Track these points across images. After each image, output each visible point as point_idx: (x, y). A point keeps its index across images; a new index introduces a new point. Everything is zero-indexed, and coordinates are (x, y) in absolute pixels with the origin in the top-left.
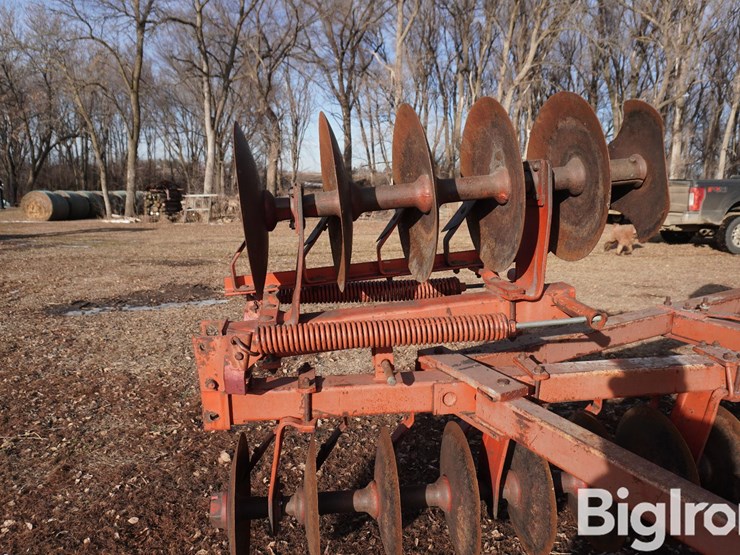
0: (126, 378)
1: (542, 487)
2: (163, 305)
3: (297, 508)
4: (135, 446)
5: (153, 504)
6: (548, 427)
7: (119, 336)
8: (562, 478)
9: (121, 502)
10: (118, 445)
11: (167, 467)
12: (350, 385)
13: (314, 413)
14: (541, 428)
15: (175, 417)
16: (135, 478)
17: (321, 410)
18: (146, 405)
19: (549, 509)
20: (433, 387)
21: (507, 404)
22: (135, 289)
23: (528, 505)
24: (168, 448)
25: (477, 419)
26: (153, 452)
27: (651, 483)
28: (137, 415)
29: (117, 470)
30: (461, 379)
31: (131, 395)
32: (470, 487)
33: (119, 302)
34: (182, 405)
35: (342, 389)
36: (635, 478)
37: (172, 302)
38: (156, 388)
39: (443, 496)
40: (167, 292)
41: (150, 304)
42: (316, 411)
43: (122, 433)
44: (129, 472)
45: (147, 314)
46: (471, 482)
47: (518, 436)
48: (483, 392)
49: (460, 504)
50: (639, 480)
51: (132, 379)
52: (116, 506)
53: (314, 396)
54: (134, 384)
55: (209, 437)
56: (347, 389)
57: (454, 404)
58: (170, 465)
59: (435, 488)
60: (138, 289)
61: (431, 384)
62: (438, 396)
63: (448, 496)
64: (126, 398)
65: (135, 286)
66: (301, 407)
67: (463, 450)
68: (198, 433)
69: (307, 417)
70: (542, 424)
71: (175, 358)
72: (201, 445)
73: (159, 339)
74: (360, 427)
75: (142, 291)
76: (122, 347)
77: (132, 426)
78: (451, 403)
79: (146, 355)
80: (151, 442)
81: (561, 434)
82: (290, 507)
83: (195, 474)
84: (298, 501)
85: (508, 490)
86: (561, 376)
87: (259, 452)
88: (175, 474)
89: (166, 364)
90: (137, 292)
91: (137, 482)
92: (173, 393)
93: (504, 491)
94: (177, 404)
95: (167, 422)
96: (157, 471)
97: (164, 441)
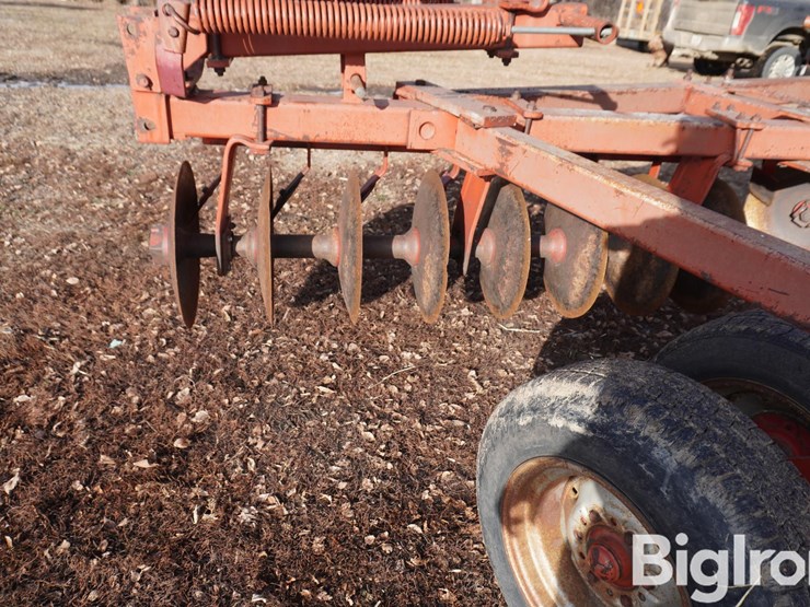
0: (62, 152)
1: (518, 240)
2: (108, 86)
3: (249, 248)
4: (74, 215)
5: (94, 267)
6: (532, 149)
7: (55, 111)
8: (541, 241)
9: (58, 263)
10: (54, 214)
11: (112, 236)
12: (313, 103)
13: (269, 133)
14: (525, 151)
15: (121, 193)
16: (74, 245)
17: (278, 130)
18: (87, 179)
19: (523, 261)
20: (409, 115)
21: (490, 130)
22: (72, 67)
23: (501, 261)
24: (113, 220)
25: (455, 154)
26: (95, 223)
27: (633, 194)
28: (76, 188)
29: (53, 236)
30: (443, 107)
31: (70, 169)
32: (440, 231)
33: (55, 78)
34: (130, 182)
35: (302, 106)
36: (617, 191)
37: (119, 83)
38: (97, 164)
39: (412, 248)
40: (114, 72)
41: (93, 83)
42: (271, 131)
43: (58, 203)
44: (66, 238)
45: (89, 93)
46: (441, 226)
47: (498, 166)
48: (464, 119)
49: (427, 252)
50: (622, 193)
51: (71, 155)
52: (53, 267)
53: (269, 110)
54: (73, 159)
55: (160, 213)
56: (309, 106)
57: (432, 138)
58: (114, 234)
59: (404, 239)
60: (77, 66)
61: (407, 111)
62: (414, 126)
63: (416, 247)
64: (64, 172)
65: (73, 63)
66: (253, 124)
67: (437, 195)
68: (148, 208)
69: (261, 137)
70: (527, 147)
71: (123, 137)
72: (151, 219)
73: (102, 119)
74: (332, 214)
75: (82, 69)
76: (57, 123)
77: (71, 198)
78: (429, 137)
79: (88, 132)
80: (94, 213)
81: (545, 155)
82: (240, 247)
83: (143, 244)
84: (250, 241)
85: (482, 248)
86: (556, 118)
87: (208, 192)
88: (121, 241)
89: (112, 143)
90: (76, 70)
91: (76, 248)
92: (120, 170)
93: (478, 248)
94: (125, 180)
95: (112, 196)
96: (100, 240)
97: (108, 213)
